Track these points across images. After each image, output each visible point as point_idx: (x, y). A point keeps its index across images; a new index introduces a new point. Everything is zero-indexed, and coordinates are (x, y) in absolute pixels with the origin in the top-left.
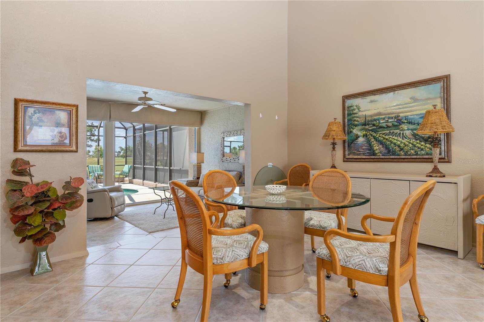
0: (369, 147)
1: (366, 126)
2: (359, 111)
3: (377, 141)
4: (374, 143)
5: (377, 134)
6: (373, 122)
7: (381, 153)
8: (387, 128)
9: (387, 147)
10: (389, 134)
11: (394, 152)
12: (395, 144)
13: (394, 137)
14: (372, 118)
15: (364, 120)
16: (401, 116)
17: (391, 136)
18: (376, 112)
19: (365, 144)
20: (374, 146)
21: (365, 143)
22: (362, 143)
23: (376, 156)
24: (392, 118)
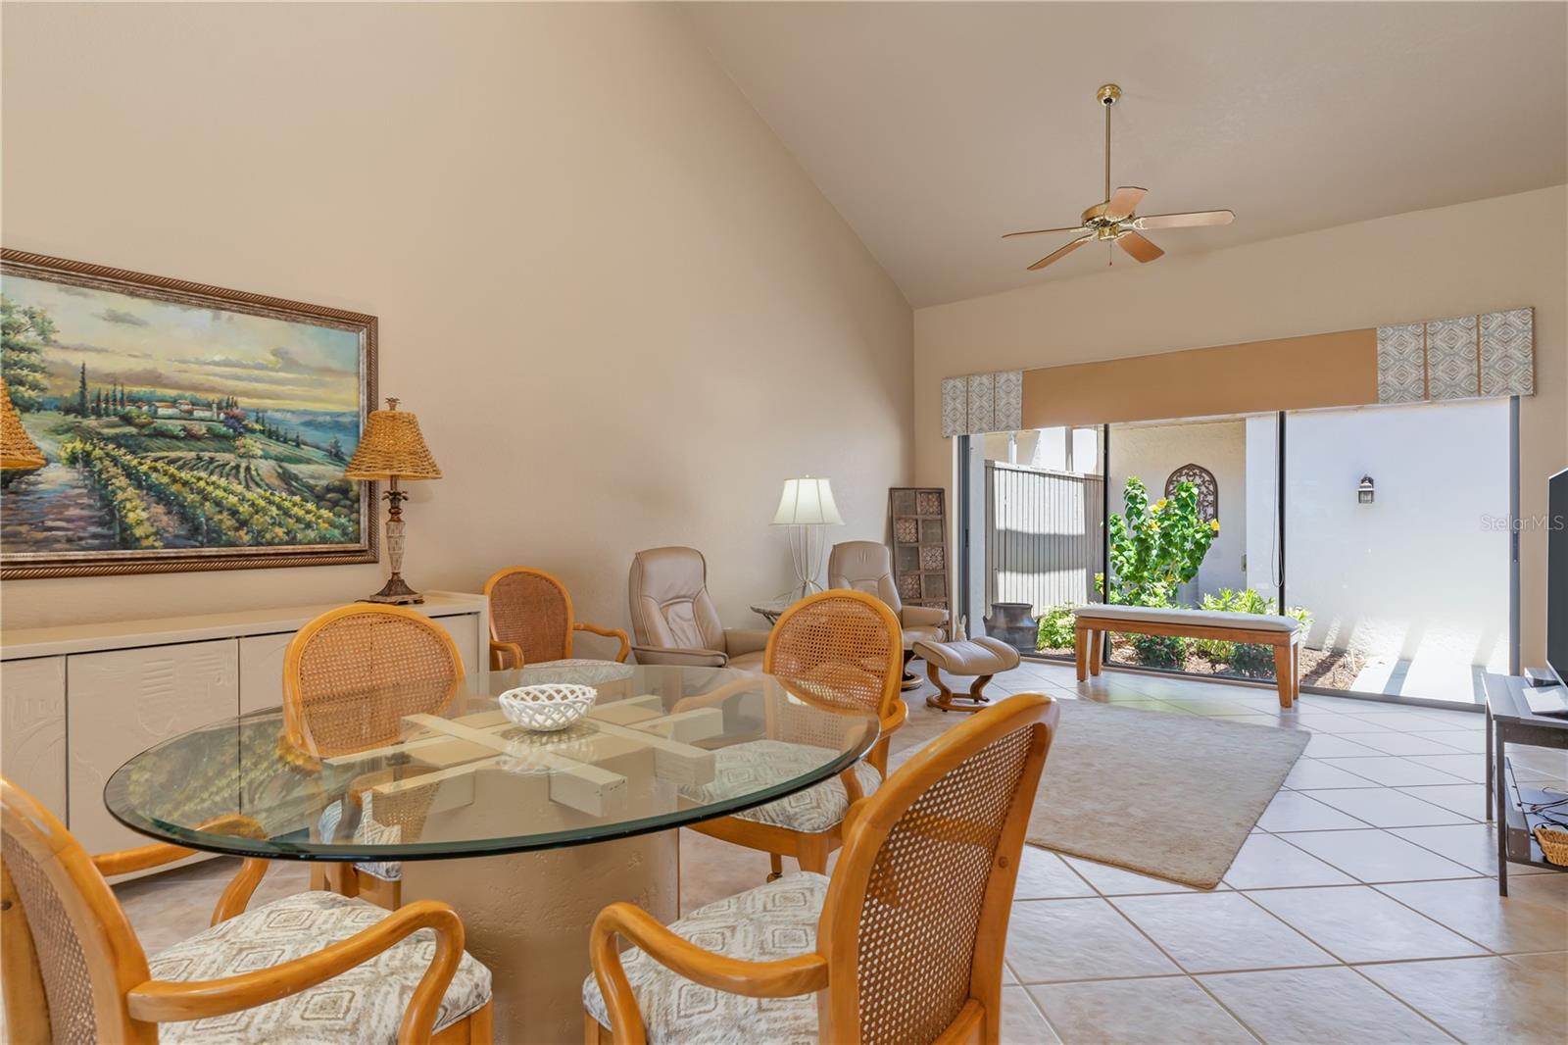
0: (100, 509)
1: (85, 416)
2: (47, 342)
3: (139, 486)
4: (127, 494)
5: (143, 458)
6: (122, 404)
7: (162, 538)
8: (187, 442)
9: (185, 516)
10: (194, 462)
11: (214, 531)
12: (218, 503)
13: (214, 478)
14: (119, 388)
15: (77, 390)
16: (240, 405)
17: (203, 474)
19: (79, 496)
20: (129, 505)
21: (77, 491)
22: (63, 492)
23: (136, 548)
24: (208, 406)
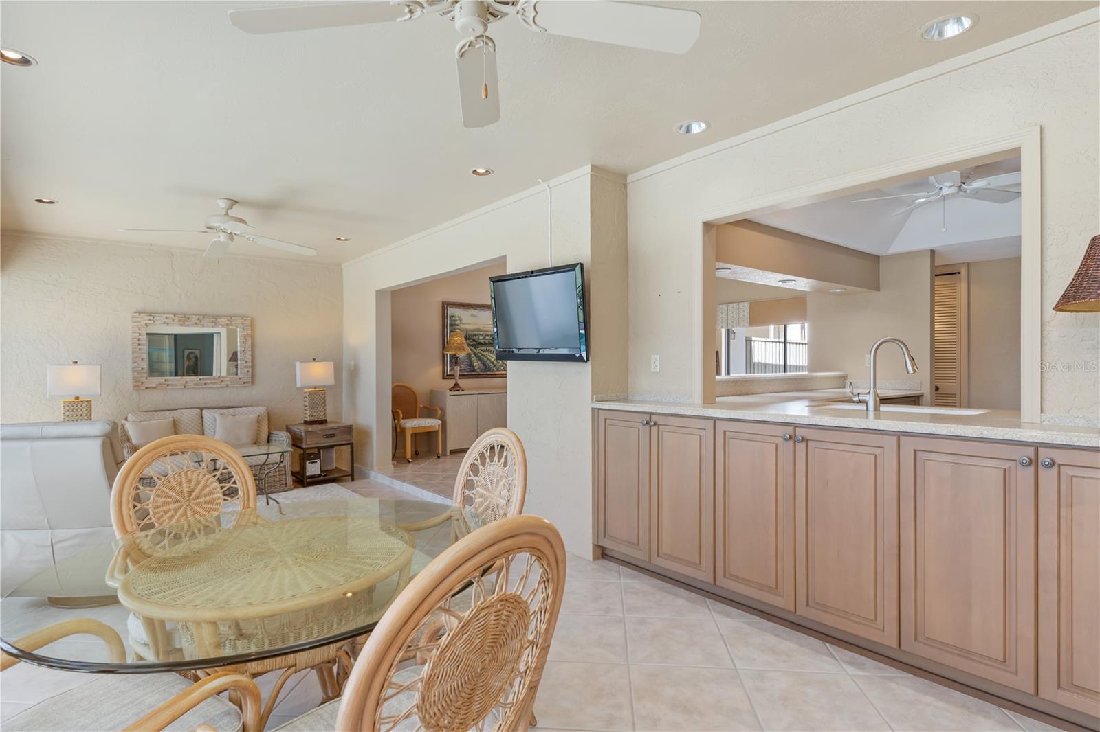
0: (470, 362)
1: (467, 340)
2: (461, 323)
3: (476, 357)
4: (474, 358)
5: (477, 349)
6: (473, 336)
7: (480, 369)
8: (484, 345)
10: (486, 350)
11: (487, 368)
12: (490, 360)
13: (490, 354)
14: (473, 332)
15: (467, 334)
17: (487, 353)
18: (476, 327)
19: (466, 359)
20: (474, 361)
23: (474, 372)
